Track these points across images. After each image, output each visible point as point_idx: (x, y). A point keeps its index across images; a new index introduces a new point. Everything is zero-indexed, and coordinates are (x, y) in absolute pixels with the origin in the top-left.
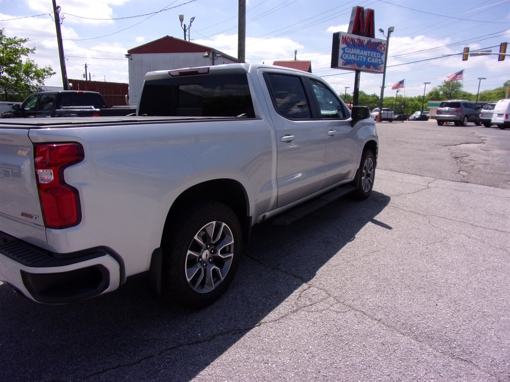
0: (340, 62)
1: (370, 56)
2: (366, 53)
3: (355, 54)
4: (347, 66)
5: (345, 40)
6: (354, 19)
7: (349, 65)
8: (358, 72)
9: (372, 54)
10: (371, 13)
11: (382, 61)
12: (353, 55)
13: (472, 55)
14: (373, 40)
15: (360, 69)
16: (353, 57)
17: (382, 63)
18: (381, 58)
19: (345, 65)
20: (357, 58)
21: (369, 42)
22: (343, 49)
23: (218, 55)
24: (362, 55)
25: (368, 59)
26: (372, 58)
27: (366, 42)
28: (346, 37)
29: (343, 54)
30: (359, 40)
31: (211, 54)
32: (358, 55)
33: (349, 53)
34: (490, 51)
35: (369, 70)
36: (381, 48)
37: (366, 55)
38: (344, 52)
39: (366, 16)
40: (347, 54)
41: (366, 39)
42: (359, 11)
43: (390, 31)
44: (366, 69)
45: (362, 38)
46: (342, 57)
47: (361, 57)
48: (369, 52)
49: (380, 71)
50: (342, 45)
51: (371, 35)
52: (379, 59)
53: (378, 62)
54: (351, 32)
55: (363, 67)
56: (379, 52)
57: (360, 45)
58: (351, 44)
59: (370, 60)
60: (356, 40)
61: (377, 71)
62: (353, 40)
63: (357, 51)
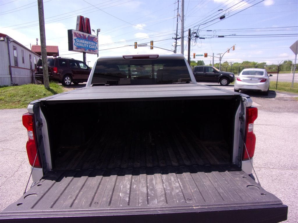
0: (74, 47)
1: (90, 44)
2: (87, 42)
3: (82, 43)
4: (78, 50)
5: (75, 34)
6: (79, 23)
7: (80, 49)
8: (84, 53)
9: (91, 43)
10: (88, 20)
11: (96, 47)
12: (81, 44)
13: (139, 46)
14: (90, 35)
15: (85, 51)
16: (81, 45)
17: (97, 49)
18: (96, 46)
19: (77, 49)
20: (83, 45)
21: (89, 36)
22: (75, 40)
23: (11, 40)
24: (86, 44)
25: (89, 46)
26: (91, 45)
27: (87, 36)
28: (76, 33)
29: (75, 43)
30: (83, 35)
31: (6, 38)
32: (83, 44)
33: (79, 42)
34: (147, 44)
35: (90, 52)
36: (95, 40)
37: (88, 44)
38: (76, 42)
39: (85, 21)
40: (77, 42)
41: (87, 35)
42: (81, 18)
43: (98, 31)
44: (89, 52)
45: (85, 34)
46: (75, 45)
47: (86, 45)
48: (89, 42)
49: (96, 53)
50: (74, 38)
51: (89, 32)
52: (95, 46)
53: (95, 48)
54: (78, 30)
55: (87, 51)
56: (94, 42)
57: (84, 38)
58: (79, 37)
59: (90, 46)
60: (82, 35)
61: (94, 53)
62: (80, 35)
63: (83, 41)
